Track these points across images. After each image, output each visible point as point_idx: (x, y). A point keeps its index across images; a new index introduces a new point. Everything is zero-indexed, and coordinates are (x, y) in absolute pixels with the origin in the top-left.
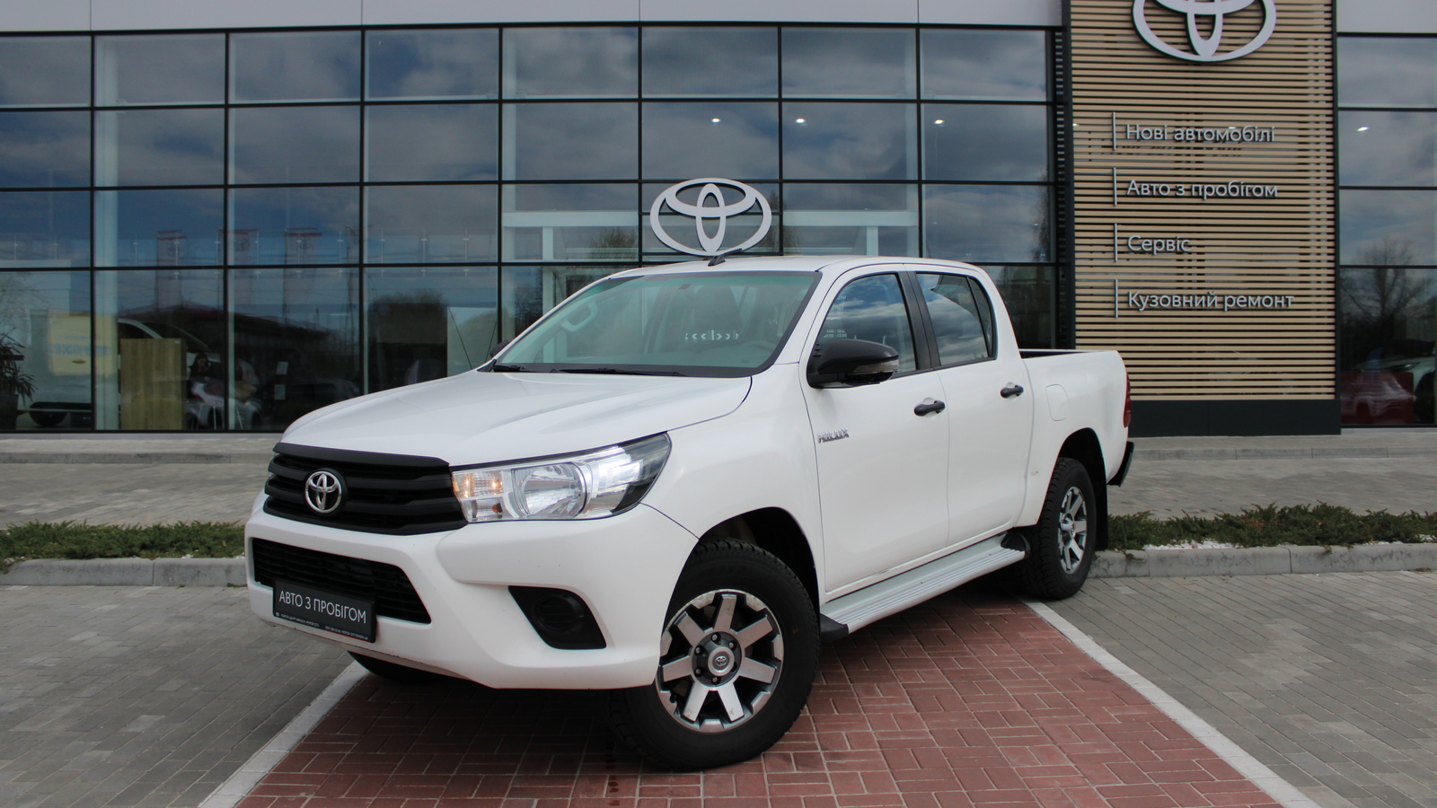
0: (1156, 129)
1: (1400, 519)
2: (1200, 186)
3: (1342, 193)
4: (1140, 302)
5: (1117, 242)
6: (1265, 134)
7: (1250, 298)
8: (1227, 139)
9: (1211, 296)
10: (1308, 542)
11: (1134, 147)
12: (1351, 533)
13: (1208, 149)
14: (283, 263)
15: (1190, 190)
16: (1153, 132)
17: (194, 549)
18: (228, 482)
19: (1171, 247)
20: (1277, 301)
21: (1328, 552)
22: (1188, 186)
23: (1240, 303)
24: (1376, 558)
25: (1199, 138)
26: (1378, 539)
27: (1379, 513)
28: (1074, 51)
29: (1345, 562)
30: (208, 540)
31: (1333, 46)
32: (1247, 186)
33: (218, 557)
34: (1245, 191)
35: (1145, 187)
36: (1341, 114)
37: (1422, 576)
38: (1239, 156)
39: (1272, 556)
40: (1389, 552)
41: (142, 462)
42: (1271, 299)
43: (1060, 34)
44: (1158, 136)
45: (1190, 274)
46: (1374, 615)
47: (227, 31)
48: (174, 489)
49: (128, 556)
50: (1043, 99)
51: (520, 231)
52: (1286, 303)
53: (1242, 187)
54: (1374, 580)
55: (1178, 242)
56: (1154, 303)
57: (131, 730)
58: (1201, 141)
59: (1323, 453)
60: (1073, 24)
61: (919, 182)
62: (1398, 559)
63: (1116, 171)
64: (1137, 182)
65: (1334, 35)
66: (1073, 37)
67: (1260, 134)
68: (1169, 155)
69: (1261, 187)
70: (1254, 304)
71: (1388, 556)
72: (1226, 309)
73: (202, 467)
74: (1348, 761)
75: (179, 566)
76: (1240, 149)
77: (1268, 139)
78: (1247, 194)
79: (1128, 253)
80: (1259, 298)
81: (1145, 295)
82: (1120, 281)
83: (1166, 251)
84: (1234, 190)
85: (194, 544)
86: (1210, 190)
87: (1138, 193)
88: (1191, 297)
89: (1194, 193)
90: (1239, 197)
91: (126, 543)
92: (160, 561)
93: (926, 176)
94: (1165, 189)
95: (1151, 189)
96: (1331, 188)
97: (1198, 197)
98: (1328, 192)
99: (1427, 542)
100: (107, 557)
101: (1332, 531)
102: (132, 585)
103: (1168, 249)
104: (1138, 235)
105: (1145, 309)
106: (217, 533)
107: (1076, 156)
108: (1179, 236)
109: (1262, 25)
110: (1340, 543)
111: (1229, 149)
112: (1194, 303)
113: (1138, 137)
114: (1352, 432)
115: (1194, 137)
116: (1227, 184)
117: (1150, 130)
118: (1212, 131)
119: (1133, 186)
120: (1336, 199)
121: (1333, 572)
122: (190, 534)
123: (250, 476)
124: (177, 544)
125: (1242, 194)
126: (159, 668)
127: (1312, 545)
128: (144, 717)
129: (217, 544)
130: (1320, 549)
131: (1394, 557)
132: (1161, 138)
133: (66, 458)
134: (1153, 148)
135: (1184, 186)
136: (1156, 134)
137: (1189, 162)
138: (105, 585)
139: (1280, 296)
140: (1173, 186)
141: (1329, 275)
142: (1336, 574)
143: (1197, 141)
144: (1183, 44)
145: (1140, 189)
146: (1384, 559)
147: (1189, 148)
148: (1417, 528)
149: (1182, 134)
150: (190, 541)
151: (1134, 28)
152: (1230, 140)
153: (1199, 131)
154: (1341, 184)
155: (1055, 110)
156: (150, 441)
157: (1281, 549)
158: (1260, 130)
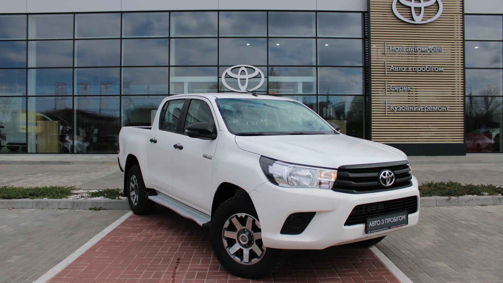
0: (400, 48)
1: (477, 187)
2: (416, 68)
3: (466, 70)
4: (394, 109)
5: (386, 87)
6: (439, 49)
7: (434, 107)
8: (426, 51)
9: (420, 106)
10: (443, 195)
11: (393, 54)
12: (459, 192)
13: (419, 54)
14: (99, 94)
15: (412, 69)
16: (399, 49)
17: (48, 196)
18: (70, 171)
19: (406, 89)
20: (443, 108)
21: (450, 199)
22: (412, 68)
23: (430, 109)
24: (467, 201)
25: (416, 51)
26: (468, 194)
27: (469, 185)
28: (371, 20)
29: (456, 202)
30: (54, 192)
31: (463, 18)
32: (433, 68)
33: (56, 199)
34: (432, 69)
35: (396, 68)
36: (466, 42)
37: (483, 208)
38: (430, 57)
39: (429, 200)
40: (472, 199)
41: (42, 164)
42: (441, 107)
43: (366, 14)
44: (401, 50)
45: (413, 99)
46: (463, 222)
47: (74, 13)
48: (50, 174)
49: (25, 198)
50: (361, 37)
51: (176, 83)
52: (447, 109)
53: (431, 68)
54: (465, 209)
55: (408, 87)
56: (400, 109)
57: (8, 261)
58: (416, 52)
59: (459, 162)
60: (371, 10)
61: (317, 66)
62: (475, 201)
63: (386, 62)
64: (393, 66)
65: (464, 14)
66: (371, 15)
67: (437, 49)
68: (405, 57)
69: (438, 68)
70: (435, 109)
71: (471, 200)
72: (425, 111)
73: (63, 166)
74: (440, 277)
75: (42, 202)
76: (430, 55)
77: (440, 51)
78: (433, 70)
79: (391, 91)
80: (437, 107)
81: (396, 106)
82: (387, 101)
83: (404, 91)
84: (428, 69)
85: (49, 194)
86: (419, 69)
87: (394, 70)
88: (413, 107)
89: (414, 70)
90: (430, 72)
91: (24, 194)
92: (35, 200)
93: (319, 64)
94: (403, 69)
95: (399, 69)
96: (462, 68)
97: (415, 71)
98: (462, 70)
99: (486, 195)
100: (17, 198)
101: (452, 191)
102: (25, 208)
103: (404, 90)
104: (394, 85)
105: (396, 111)
106: (57, 190)
107: (372, 57)
108: (408, 85)
109: (438, 11)
110: (454, 195)
111: (427, 55)
112: (414, 109)
113: (394, 50)
114: (470, 155)
115: (414, 50)
116: (425, 67)
117: (398, 48)
118: (420, 48)
119: (392, 68)
120: (464, 72)
121: (452, 206)
122: (47, 190)
123: (79, 169)
124: (43, 194)
125: (431, 71)
126: (26, 239)
127: (444, 196)
128: (15, 257)
129: (56, 194)
130: (447, 198)
131: (473, 201)
132: (402, 50)
133: (16, 163)
134: (400, 54)
135: (410, 68)
136: (400, 49)
137: (412, 59)
138: (15, 208)
139: (444, 107)
140: (406, 68)
141: (462, 99)
142: (453, 207)
143: (415, 52)
144: (410, 17)
145: (394, 69)
146: (470, 201)
147: (412, 54)
148: (482, 190)
149: (409, 49)
150: (47, 193)
151: (393, 12)
152: (427, 51)
153: (416, 48)
154: (466, 67)
155: (365, 41)
156: (46, 157)
157: (433, 198)
158: (437, 48)
